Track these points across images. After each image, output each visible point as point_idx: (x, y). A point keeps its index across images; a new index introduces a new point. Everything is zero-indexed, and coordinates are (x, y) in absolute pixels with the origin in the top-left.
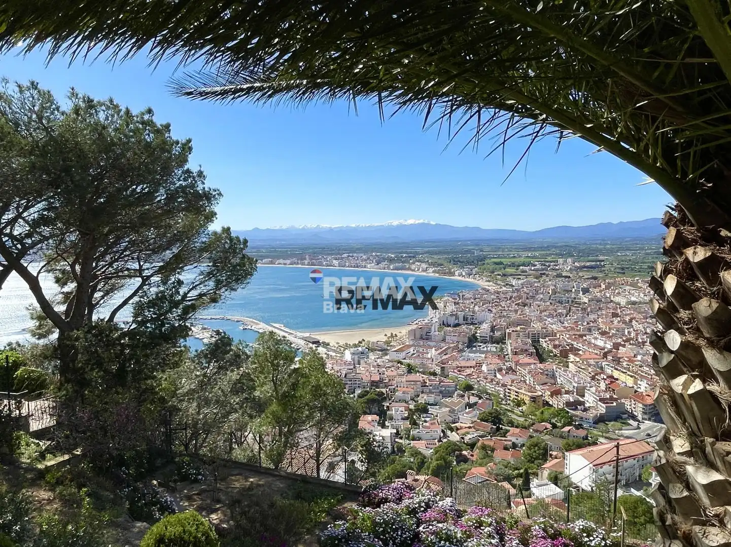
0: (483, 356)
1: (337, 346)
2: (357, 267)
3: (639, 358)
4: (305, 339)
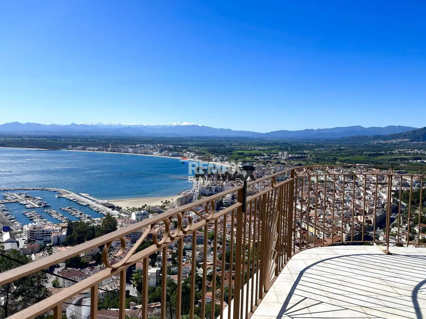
1: (126, 209)
2: (146, 154)
3: (322, 217)
4: (104, 205)
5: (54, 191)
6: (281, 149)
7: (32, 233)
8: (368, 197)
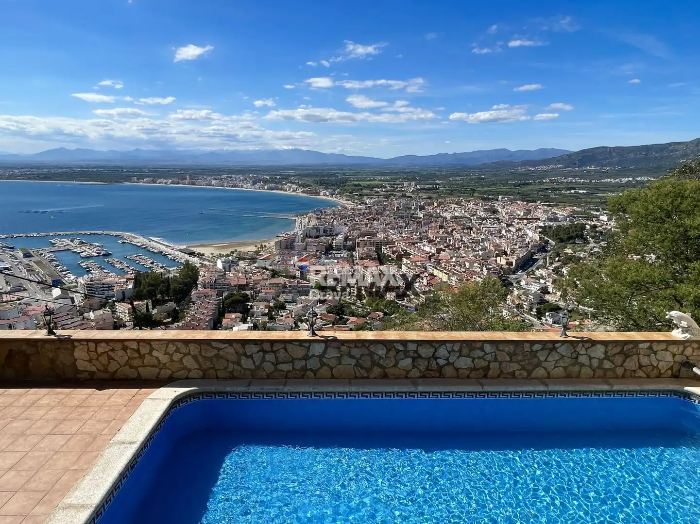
0: (336, 261)
1: (211, 256)
2: (235, 187)
3: (454, 259)
4: (181, 251)
5: (116, 236)
6: (406, 179)
7: (89, 287)
8: (511, 235)
